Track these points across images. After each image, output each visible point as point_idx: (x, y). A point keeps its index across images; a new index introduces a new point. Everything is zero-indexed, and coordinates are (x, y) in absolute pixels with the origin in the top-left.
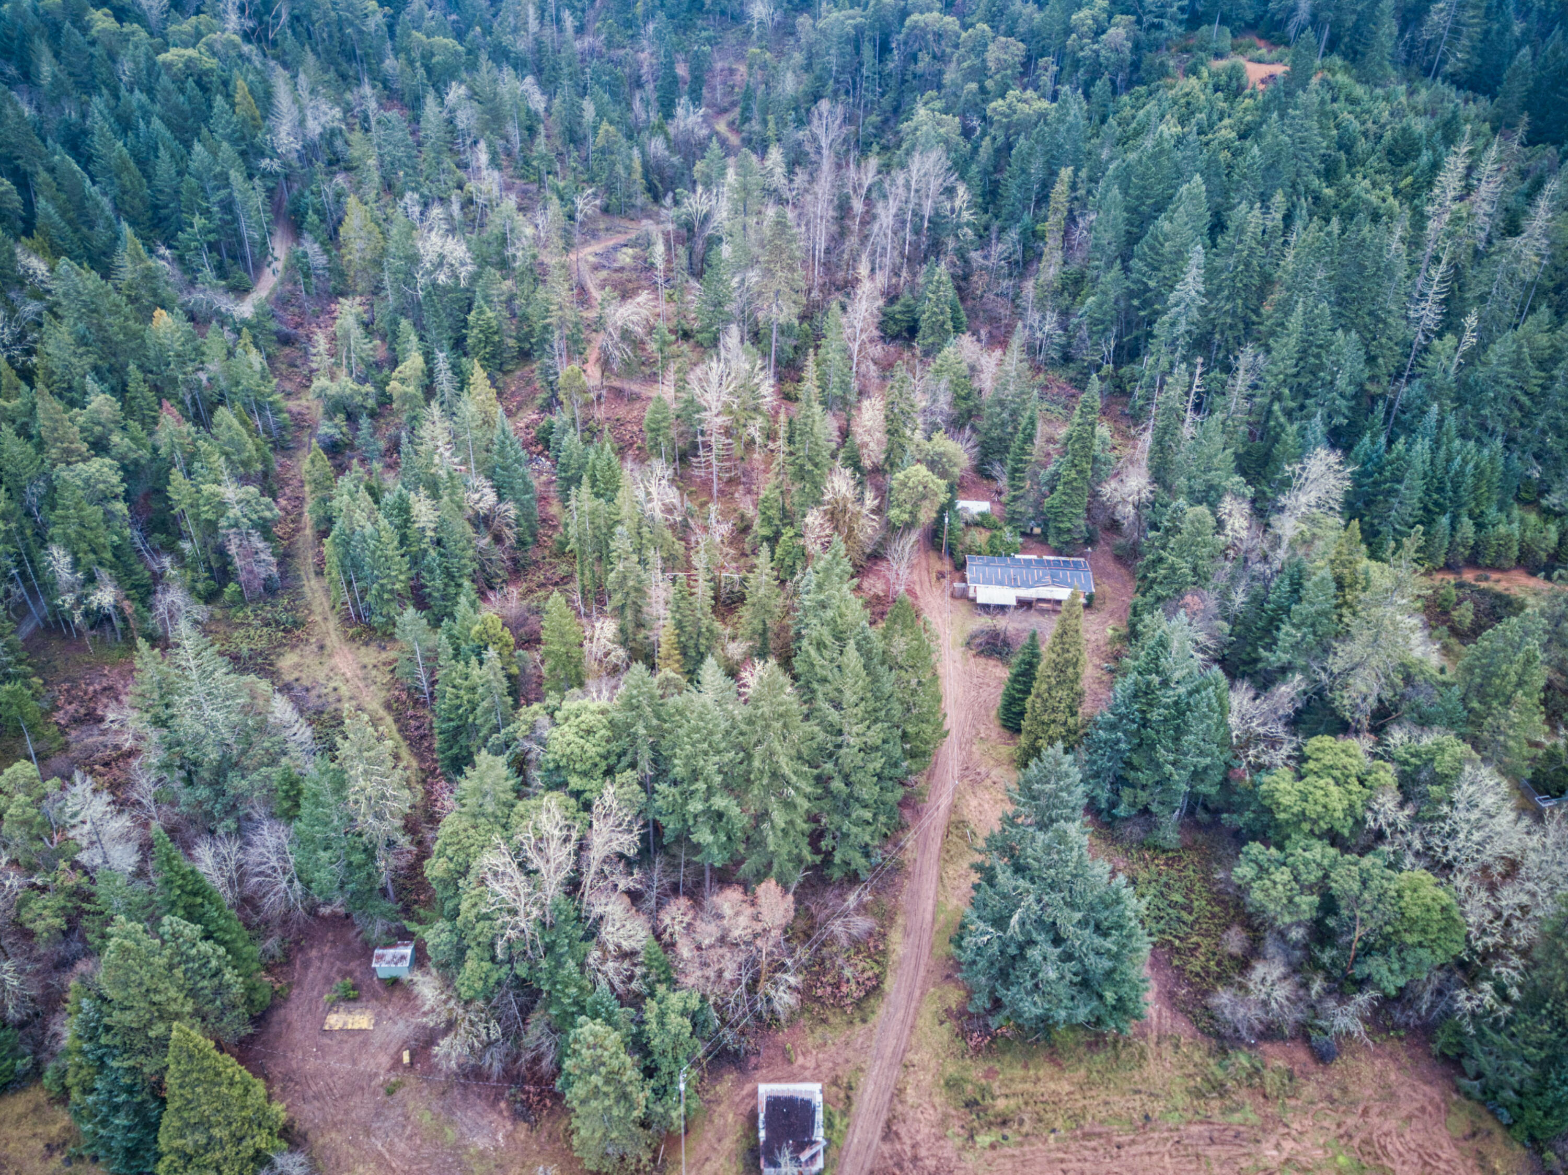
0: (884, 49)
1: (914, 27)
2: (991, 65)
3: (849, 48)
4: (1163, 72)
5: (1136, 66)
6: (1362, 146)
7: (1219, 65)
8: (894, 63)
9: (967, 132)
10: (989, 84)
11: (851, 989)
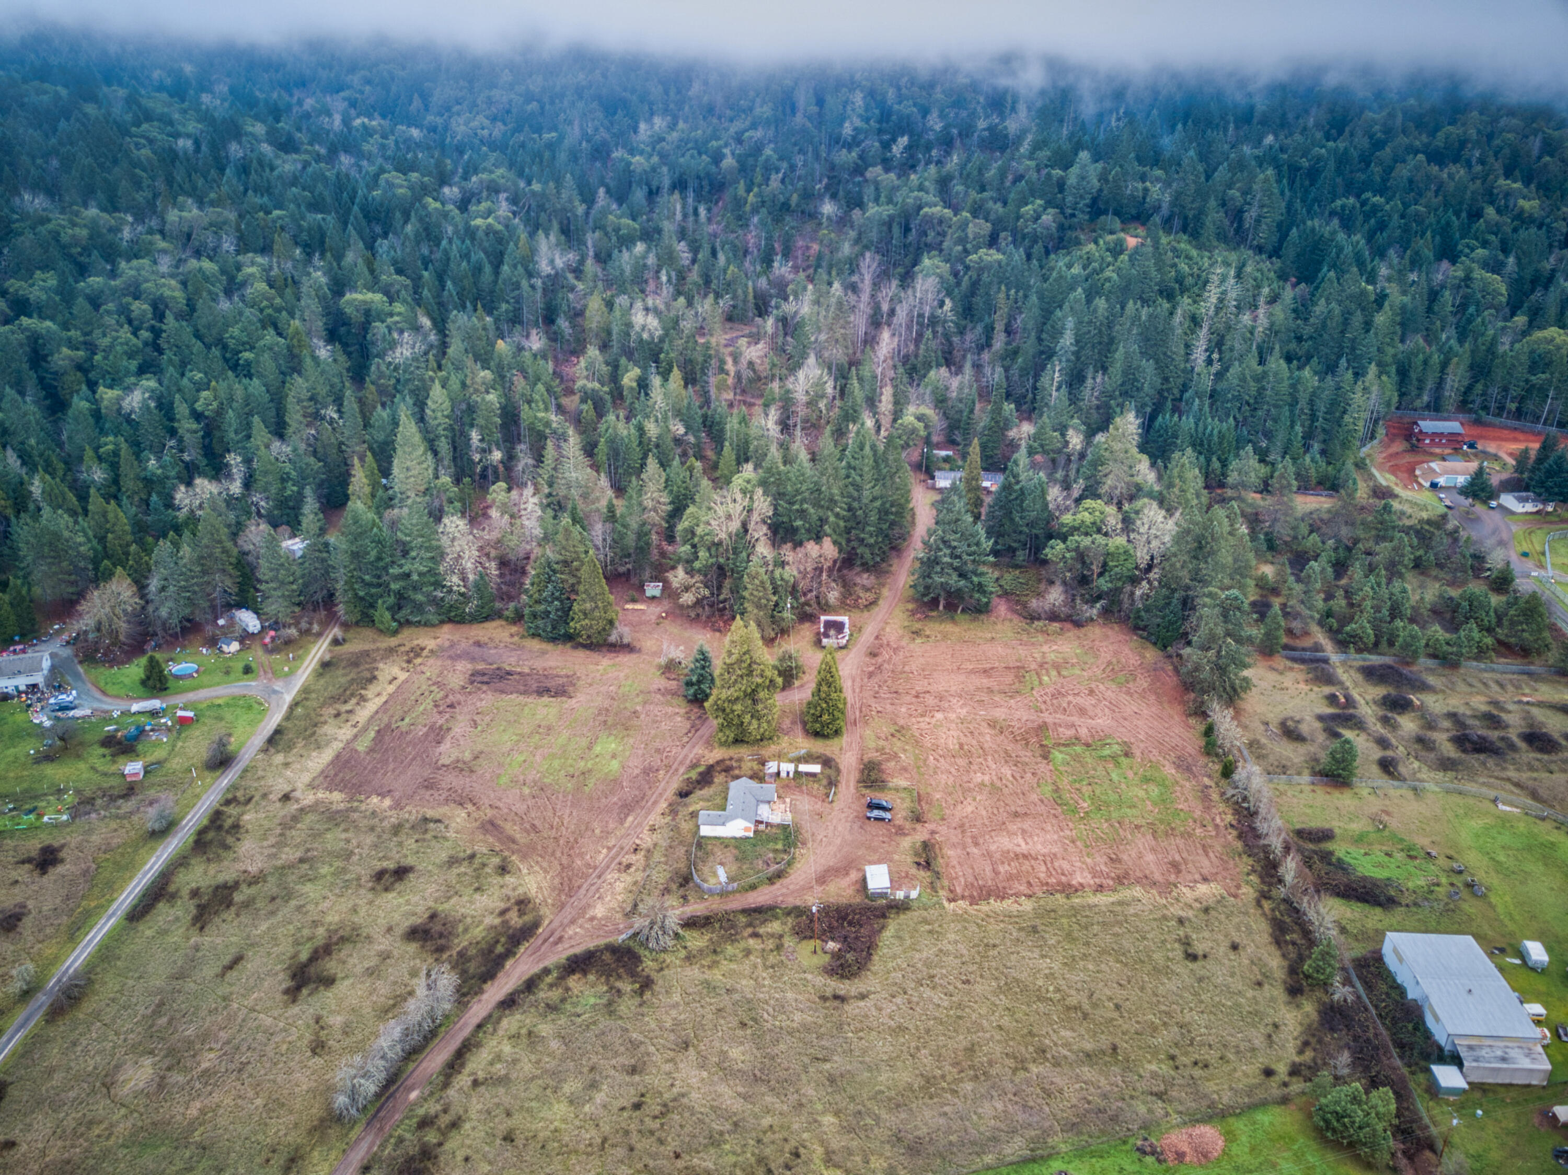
0: (907, 230)
1: (926, 215)
2: (971, 236)
3: (885, 228)
4: (1078, 243)
5: (1061, 239)
6: (1190, 281)
7: (1110, 238)
8: (912, 236)
9: (956, 274)
10: (969, 246)
11: (862, 602)
